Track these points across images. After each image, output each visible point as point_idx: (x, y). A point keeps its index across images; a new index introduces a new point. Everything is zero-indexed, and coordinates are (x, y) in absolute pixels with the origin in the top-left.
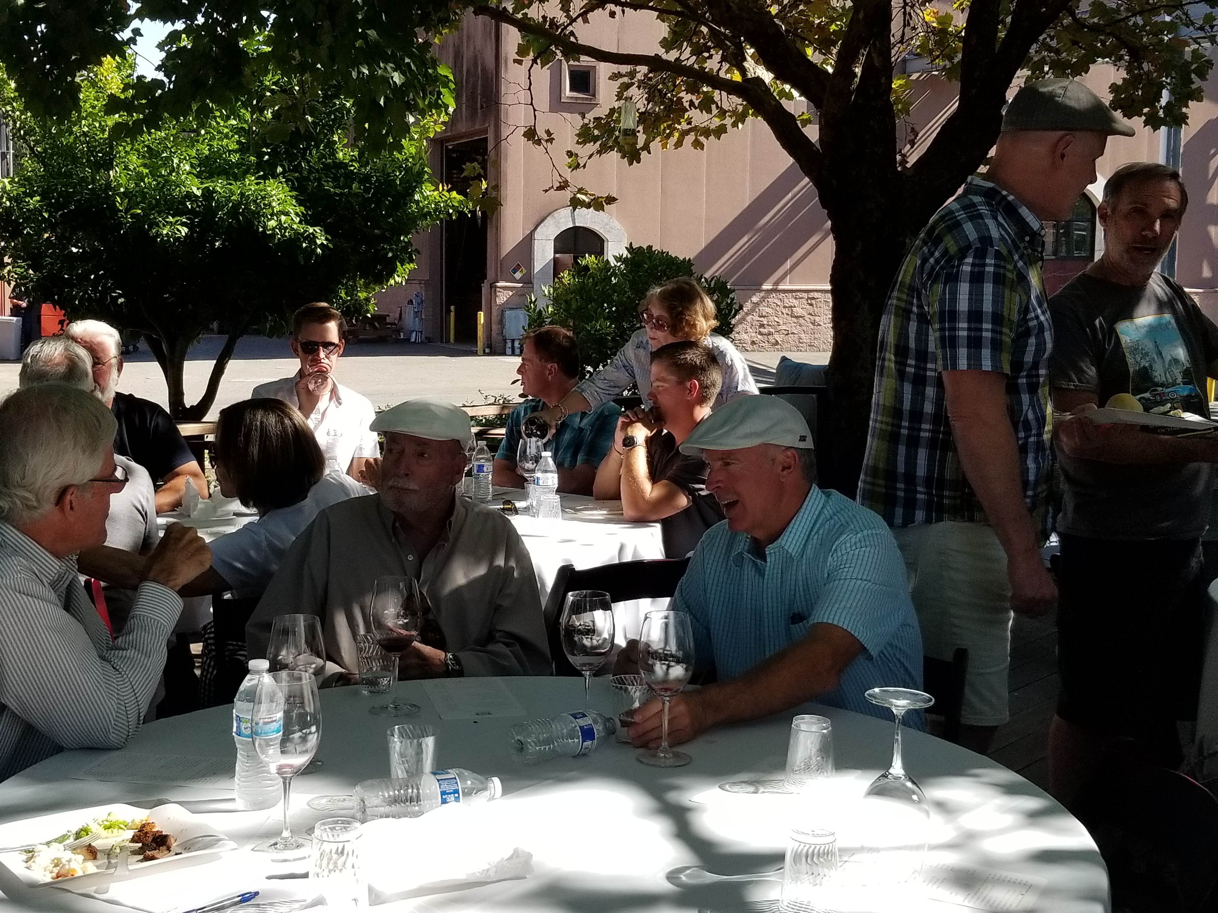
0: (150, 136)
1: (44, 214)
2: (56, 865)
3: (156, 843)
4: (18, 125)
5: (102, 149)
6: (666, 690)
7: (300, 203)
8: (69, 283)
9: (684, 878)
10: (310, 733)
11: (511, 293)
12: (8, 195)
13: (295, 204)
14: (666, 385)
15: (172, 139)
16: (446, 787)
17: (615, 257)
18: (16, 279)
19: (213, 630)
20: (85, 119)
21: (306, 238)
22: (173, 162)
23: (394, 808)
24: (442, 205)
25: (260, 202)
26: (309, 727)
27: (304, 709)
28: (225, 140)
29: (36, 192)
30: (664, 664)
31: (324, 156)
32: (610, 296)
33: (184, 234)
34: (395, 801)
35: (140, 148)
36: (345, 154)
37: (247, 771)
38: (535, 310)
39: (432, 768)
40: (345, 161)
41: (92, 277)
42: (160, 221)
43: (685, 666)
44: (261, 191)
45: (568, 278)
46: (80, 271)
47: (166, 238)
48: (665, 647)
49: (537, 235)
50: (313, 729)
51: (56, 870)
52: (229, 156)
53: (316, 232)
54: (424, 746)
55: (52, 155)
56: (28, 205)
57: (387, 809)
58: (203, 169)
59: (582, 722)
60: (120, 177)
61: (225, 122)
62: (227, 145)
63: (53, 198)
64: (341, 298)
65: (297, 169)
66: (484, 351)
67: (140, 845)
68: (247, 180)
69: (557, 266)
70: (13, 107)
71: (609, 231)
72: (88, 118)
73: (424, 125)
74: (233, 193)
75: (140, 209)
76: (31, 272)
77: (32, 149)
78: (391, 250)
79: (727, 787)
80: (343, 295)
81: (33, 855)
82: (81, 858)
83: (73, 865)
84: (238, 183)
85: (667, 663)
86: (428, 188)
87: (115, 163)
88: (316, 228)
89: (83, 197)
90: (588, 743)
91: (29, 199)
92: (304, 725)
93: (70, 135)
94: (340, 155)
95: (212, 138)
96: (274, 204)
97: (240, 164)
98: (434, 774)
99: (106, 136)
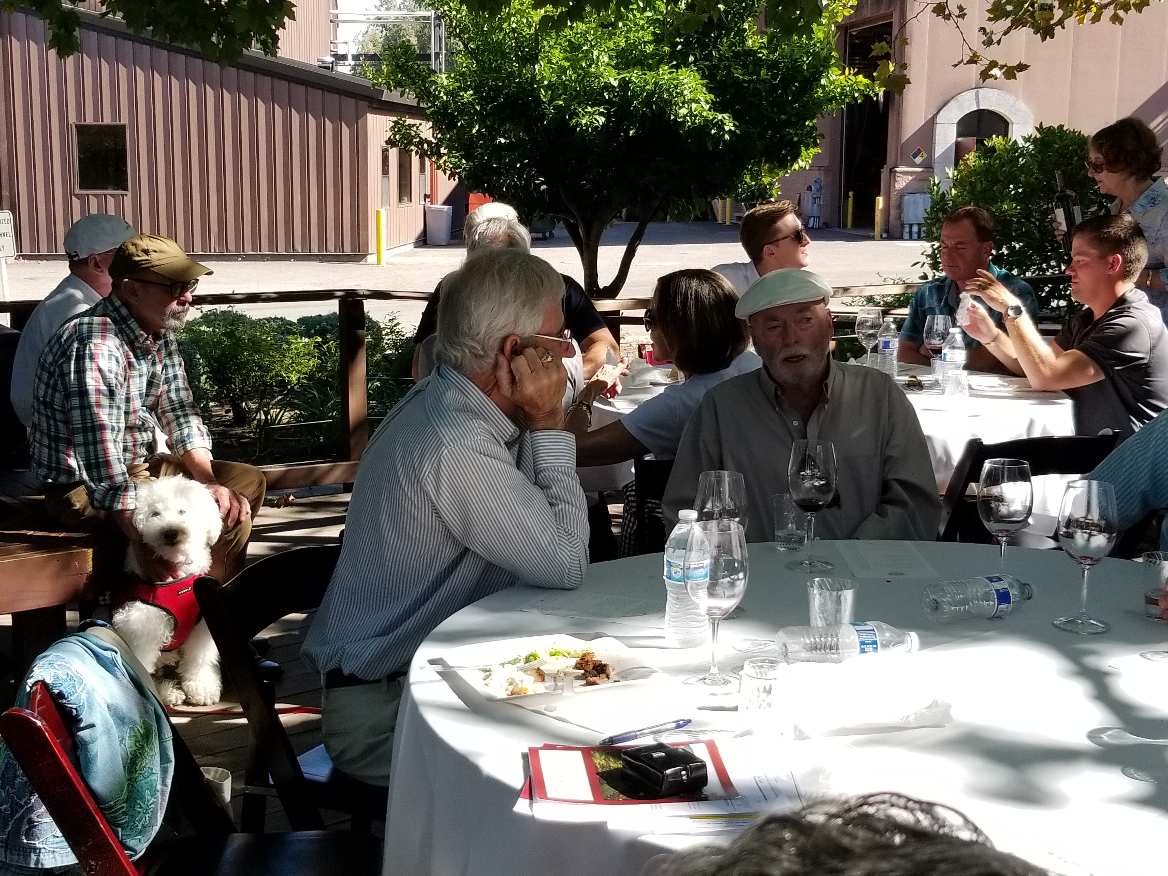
0: (572, 30)
1: (477, 107)
2: (511, 684)
3: (597, 671)
4: (454, 24)
5: (529, 44)
6: (1086, 558)
7: (710, 90)
8: (498, 172)
9: (1106, 738)
10: (738, 579)
11: (910, 178)
12: (446, 90)
13: (705, 92)
14: (1087, 259)
15: (592, 32)
16: (865, 637)
17: (1024, 138)
18: (451, 168)
19: (634, 488)
20: (514, 15)
21: (714, 125)
22: (592, 54)
23: (815, 654)
24: (848, 89)
25: (673, 91)
26: (737, 574)
27: (732, 556)
28: (640, 32)
29: (469, 86)
30: (1086, 532)
31: (734, 44)
32: (1017, 177)
33: (601, 124)
34: (815, 648)
35: (562, 42)
36: (754, 41)
37: (677, 612)
38: (938, 192)
39: (851, 619)
40: (754, 49)
41: (518, 165)
42: (580, 112)
43: (1107, 536)
44: (674, 80)
45: (973, 160)
46: (507, 160)
47: (584, 128)
48: (1087, 515)
49: (939, 119)
50: (741, 575)
51: (511, 688)
52: (645, 48)
53: (725, 119)
54: (842, 598)
55: (484, 51)
56: (463, 99)
57: (809, 655)
58: (620, 60)
59: (998, 585)
60: (544, 70)
61: (642, 14)
62: (642, 37)
63: (485, 91)
64: (746, 183)
65: (708, 57)
66: (881, 236)
67: (583, 671)
68: (660, 69)
69: (959, 151)
70: (450, 7)
71: (1015, 114)
72: (517, 15)
73: (833, 10)
74: (646, 83)
75: (561, 100)
76: (464, 161)
77: (466, 46)
78: (796, 135)
79: (1149, 656)
80: (748, 180)
81: (490, 674)
82: (532, 678)
83: (525, 685)
84: (652, 73)
85: (1088, 531)
86: (835, 73)
87: (540, 57)
88: (724, 115)
89: (511, 89)
90: (1003, 606)
91: (463, 93)
92: (733, 571)
93: (500, 32)
94: (750, 42)
95: (629, 31)
96: (685, 92)
97: (654, 54)
98: (854, 624)
99: (532, 32)
